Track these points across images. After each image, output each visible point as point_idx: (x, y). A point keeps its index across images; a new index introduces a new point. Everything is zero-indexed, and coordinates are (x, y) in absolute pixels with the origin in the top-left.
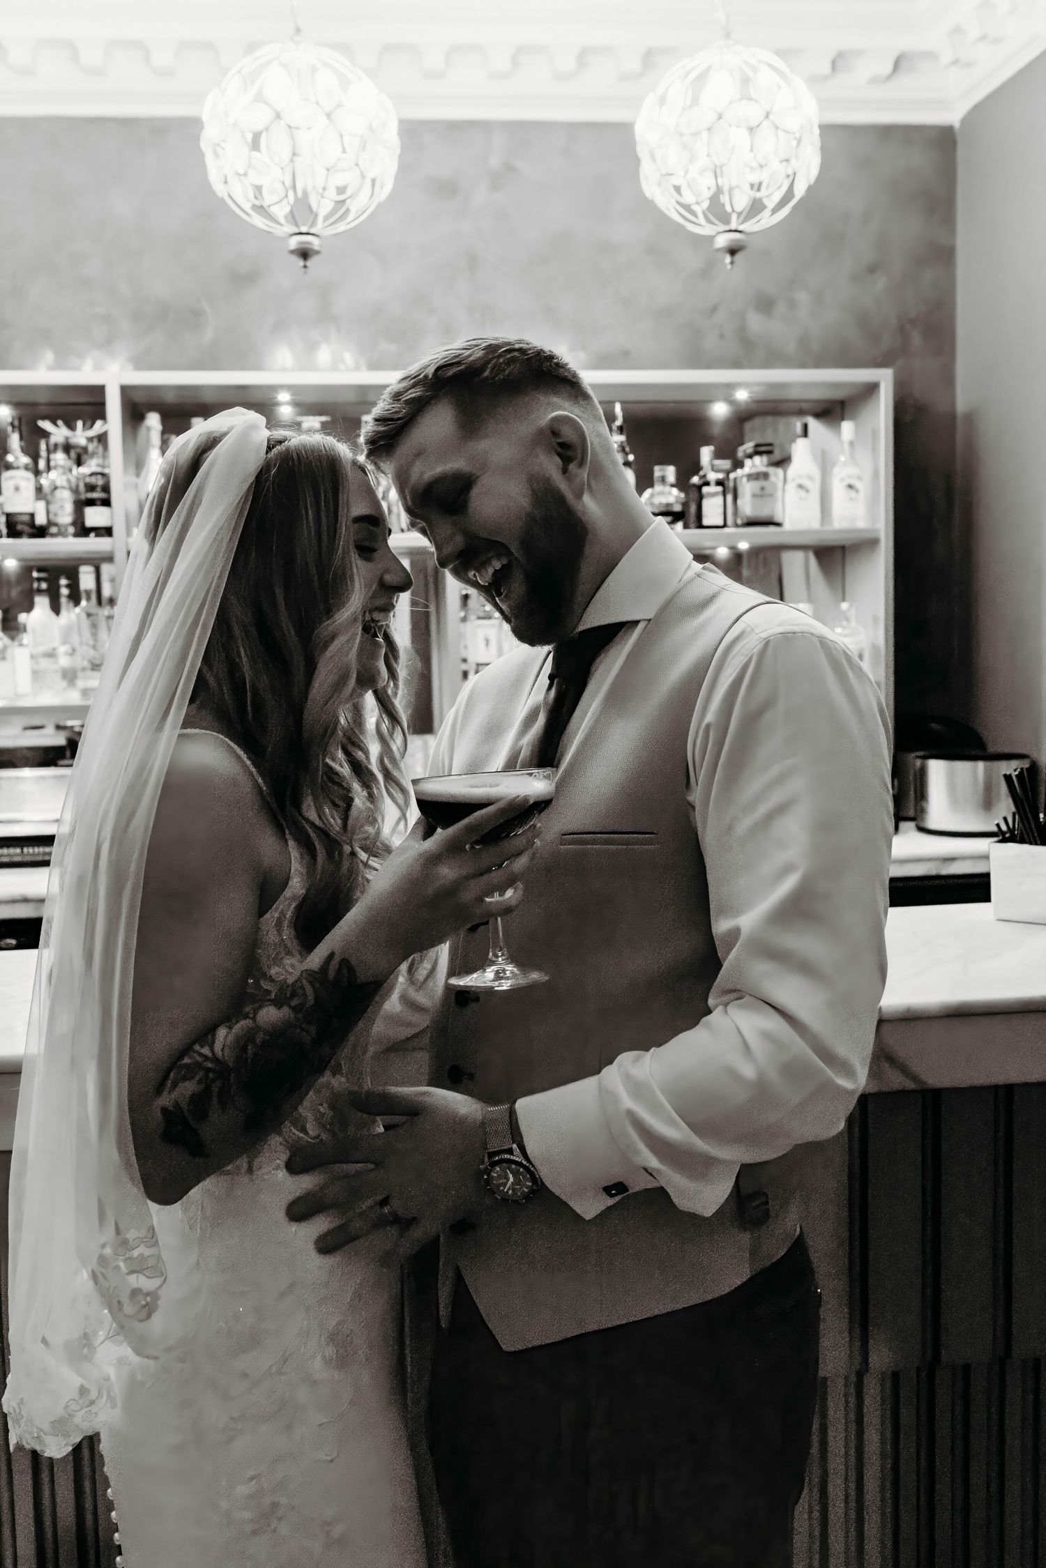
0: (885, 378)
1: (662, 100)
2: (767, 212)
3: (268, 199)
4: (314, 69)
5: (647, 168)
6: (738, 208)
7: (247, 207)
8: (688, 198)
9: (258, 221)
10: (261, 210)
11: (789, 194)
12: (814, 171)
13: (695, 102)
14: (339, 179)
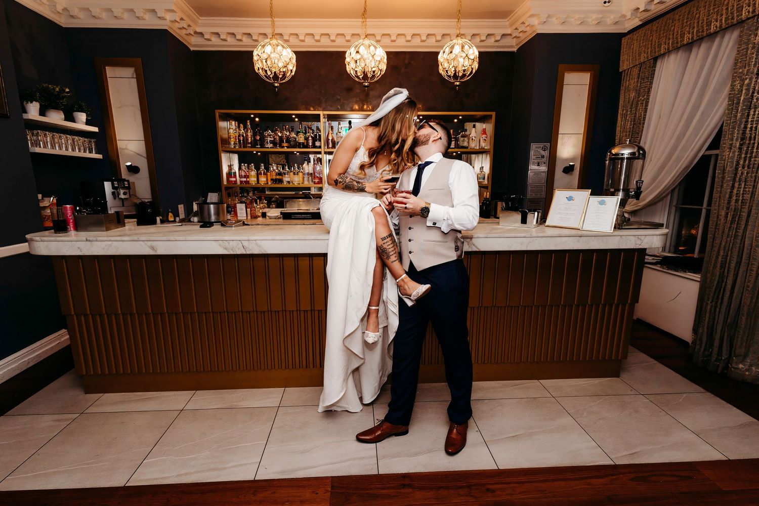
0: (493, 114)
1: (444, 52)
2: (466, 77)
3: (359, 74)
4: (369, 46)
5: (440, 67)
6: (460, 76)
7: (354, 76)
8: (449, 74)
9: (357, 79)
10: (358, 77)
11: (471, 72)
12: (477, 68)
13: (451, 52)
14: (374, 69)
